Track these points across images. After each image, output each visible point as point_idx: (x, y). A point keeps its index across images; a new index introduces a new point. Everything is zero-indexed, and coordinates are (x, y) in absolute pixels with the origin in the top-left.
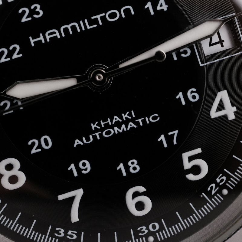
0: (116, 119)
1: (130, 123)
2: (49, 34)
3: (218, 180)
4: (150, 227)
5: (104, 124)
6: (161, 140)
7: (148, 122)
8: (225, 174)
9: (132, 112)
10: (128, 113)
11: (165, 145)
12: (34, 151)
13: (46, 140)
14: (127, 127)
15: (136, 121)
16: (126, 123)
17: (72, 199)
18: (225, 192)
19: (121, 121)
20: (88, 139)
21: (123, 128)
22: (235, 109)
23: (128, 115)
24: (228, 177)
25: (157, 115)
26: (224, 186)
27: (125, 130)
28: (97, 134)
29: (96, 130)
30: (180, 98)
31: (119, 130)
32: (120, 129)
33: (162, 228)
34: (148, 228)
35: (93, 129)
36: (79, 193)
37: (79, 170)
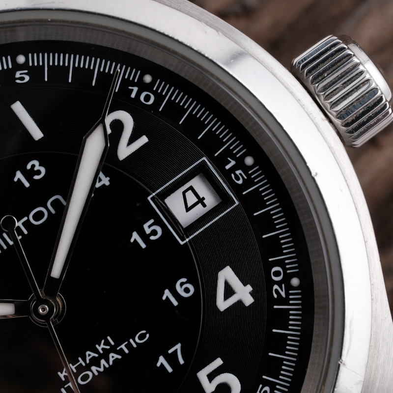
0: (90, 355)
1: (111, 355)
5: (75, 368)
6: (162, 364)
7: (135, 346)
8: (266, 383)
9: (109, 338)
10: (103, 341)
11: (170, 370)
14: (107, 361)
15: (118, 349)
19: (96, 355)
21: (104, 365)
22: (249, 288)
23: (104, 345)
25: (144, 332)
27: (107, 366)
28: (70, 384)
30: (167, 297)
31: (98, 369)
32: (100, 368)
35: (63, 379)
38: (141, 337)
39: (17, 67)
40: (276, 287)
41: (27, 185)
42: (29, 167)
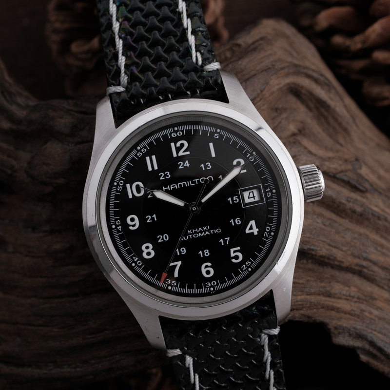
2: (172, 186)
3: (247, 264)
4: (212, 283)
6: (221, 242)
8: (250, 261)
11: (223, 244)
12: (160, 241)
13: (166, 236)
14: (205, 234)
16: (205, 231)
17: (176, 266)
18: (250, 269)
20: (186, 238)
22: (258, 230)
24: (252, 262)
26: (250, 267)
28: (191, 236)
29: (190, 234)
30: (232, 222)
33: (217, 284)
34: (211, 284)
36: (179, 263)
37: (180, 252)
38: (218, 231)
39: (216, 132)
40: (266, 233)
41: (204, 169)
42: (207, 164)
